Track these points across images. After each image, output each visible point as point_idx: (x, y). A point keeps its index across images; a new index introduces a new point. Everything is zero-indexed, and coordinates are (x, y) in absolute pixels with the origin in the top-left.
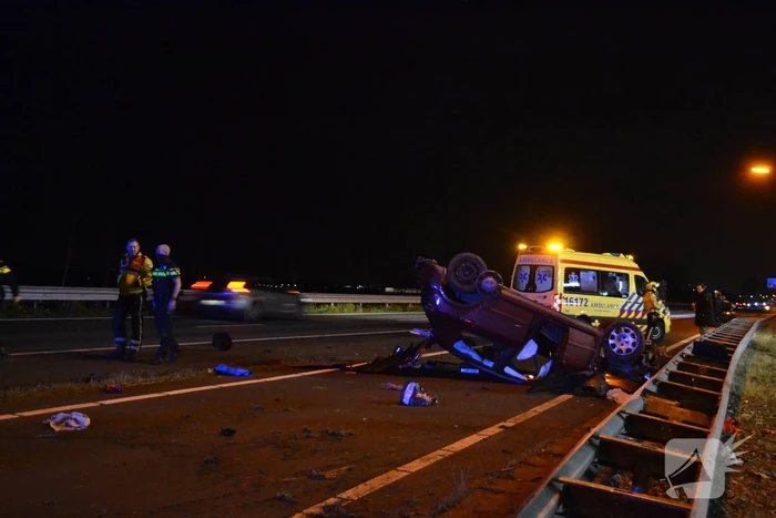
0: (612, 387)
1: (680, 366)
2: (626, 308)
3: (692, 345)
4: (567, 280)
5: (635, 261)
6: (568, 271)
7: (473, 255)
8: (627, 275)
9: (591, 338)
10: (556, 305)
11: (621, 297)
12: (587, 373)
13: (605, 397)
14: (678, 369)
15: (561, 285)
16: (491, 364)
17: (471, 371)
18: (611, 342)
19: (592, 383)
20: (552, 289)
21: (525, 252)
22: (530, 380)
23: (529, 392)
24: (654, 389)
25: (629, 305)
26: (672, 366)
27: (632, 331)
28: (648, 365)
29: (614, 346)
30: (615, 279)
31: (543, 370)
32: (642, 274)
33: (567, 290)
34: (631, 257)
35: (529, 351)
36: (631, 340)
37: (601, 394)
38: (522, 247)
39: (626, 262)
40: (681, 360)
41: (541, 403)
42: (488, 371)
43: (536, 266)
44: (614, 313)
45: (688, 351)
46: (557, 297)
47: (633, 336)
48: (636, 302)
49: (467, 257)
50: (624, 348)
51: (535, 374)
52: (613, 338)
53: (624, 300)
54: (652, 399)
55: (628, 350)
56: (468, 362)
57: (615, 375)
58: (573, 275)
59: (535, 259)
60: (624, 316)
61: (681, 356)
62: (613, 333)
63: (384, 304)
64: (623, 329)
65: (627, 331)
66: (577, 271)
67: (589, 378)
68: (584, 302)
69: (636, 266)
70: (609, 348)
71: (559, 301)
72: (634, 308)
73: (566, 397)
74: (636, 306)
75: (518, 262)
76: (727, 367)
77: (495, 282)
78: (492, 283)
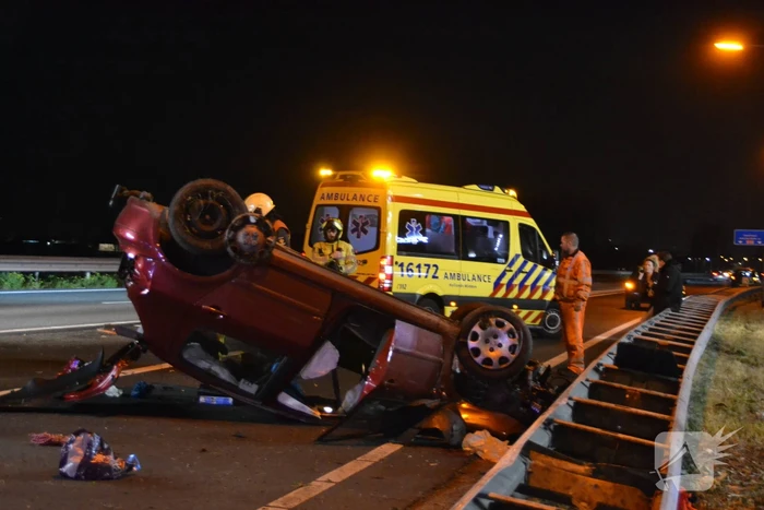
0: (472, 428)
1: (594, 390)
2: (505, 281)
3: (614, 349)
4: (402, 232)
5: (520, 199)
6: (405, 217)
7: (220, 184)
8: (507, 224)
9: (437, 338)
10: (382, 276)
11: (495, 262)
12: (430, 403)
13: (459, 447)
14: (591, 396)
15: (392, 239)
16: (252, 389)
17: (216, 400)
18: (472, 344)
19: (437, 422)
20: (377, 247)
21: (330, 182)
22: (326, 418)
23: (322, 439)
24: (544, 439)
25: (509, 275)
26: (578, 391)
27: (508, 325)
28: (538, 387)
29: (477, 351)
30: (485, 230)
31: (350, 399)
32: (530, 222)
33: (404, 249)
34: (512, 193)
35: (325, 361)
36: (506, 341)
37: (454, 441)
38: (325, 172)
39: (504, 201)
40: (595, 377)
41: (340, 464)
42: (248, 401)
43: (350, 207)
44: (484, 290)
45: (607, 360)
46: (384, 262)
47: (510, 333)
48: (520, 270)
49: (208, 187)
50: (494, 355)
51: (335, 404)
52: (475, 337)
53: (500, 268)
54: (541, 461)
55: (503, 360)
56: (210, 383)
57: (479, 405)
58: (414, 224)
59: (348, 194)
60: (500, 294)
61: (596, 369)
62: (476, 329)
63: (82, 274)
64: (493, 321)
65: (500, 325)
66: (421, 217)
67: (430, 412)
68: (432, 270)
69: (522, 208)
70: (468, 356)
71: (388, 270)
72: (517, 282)
73: (388, 449)
74: (521, 276)
75: (317, 201)
76: (675, 389)
77: (261, 235)
78: (255, 237)
